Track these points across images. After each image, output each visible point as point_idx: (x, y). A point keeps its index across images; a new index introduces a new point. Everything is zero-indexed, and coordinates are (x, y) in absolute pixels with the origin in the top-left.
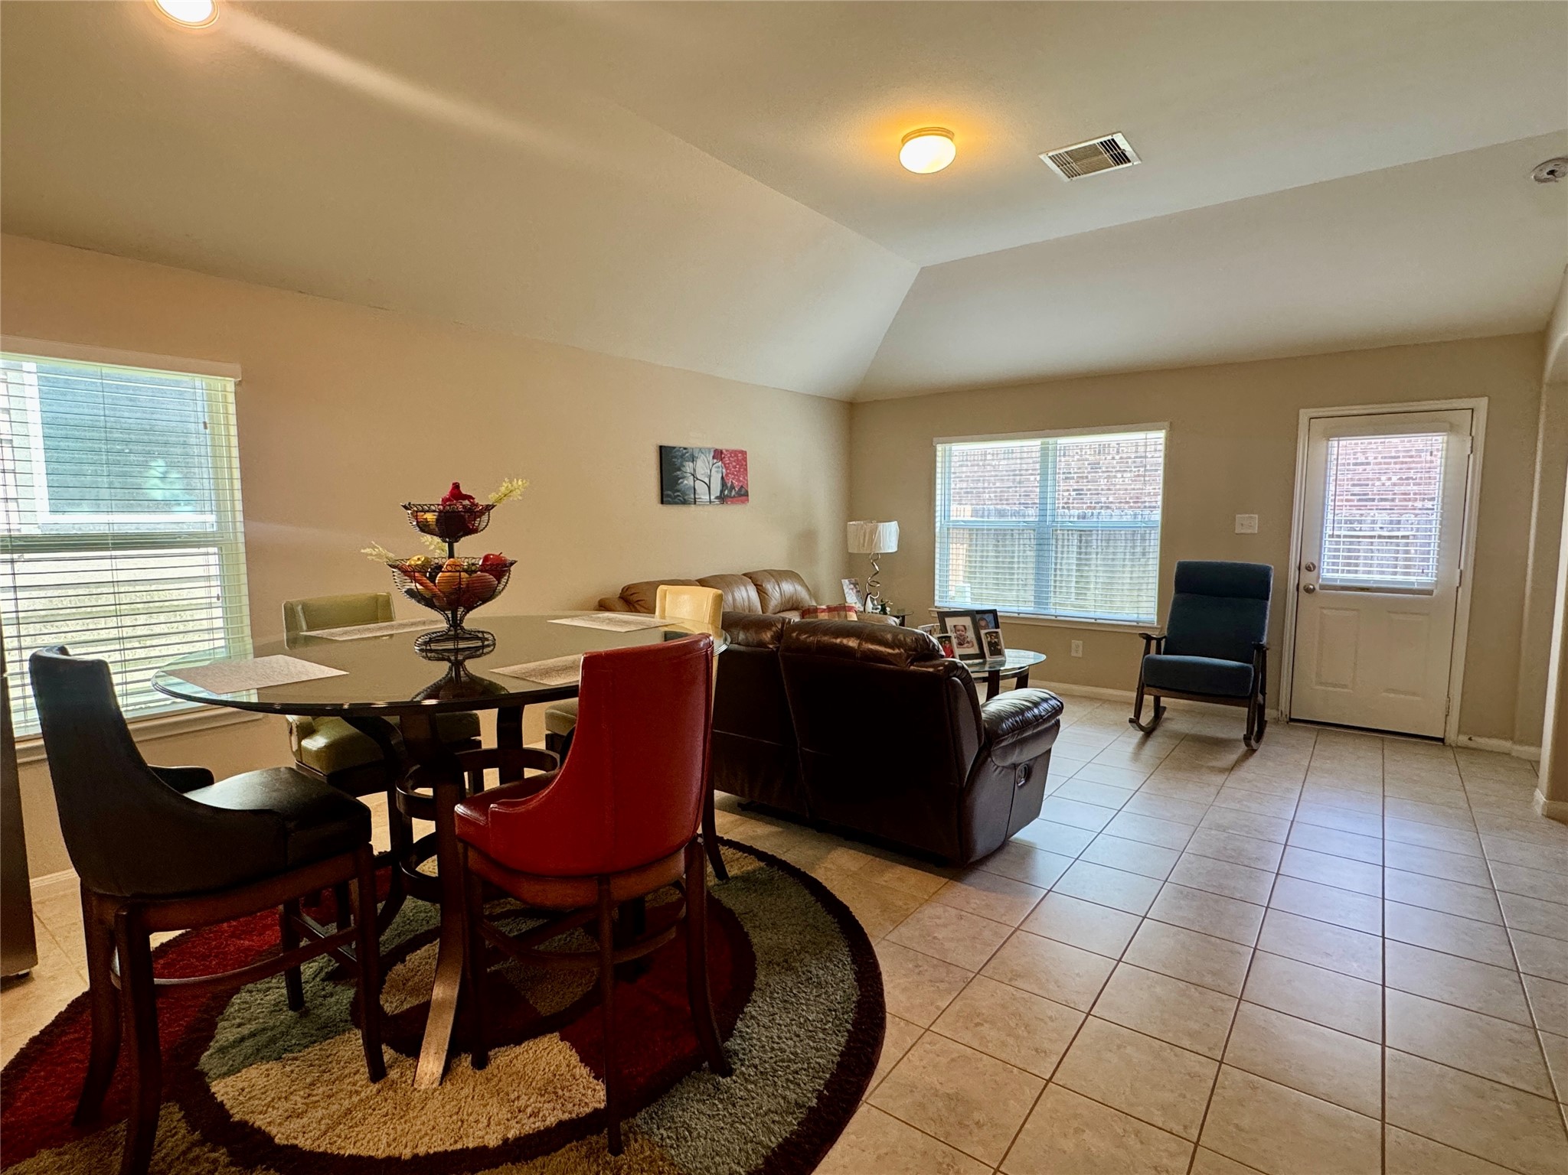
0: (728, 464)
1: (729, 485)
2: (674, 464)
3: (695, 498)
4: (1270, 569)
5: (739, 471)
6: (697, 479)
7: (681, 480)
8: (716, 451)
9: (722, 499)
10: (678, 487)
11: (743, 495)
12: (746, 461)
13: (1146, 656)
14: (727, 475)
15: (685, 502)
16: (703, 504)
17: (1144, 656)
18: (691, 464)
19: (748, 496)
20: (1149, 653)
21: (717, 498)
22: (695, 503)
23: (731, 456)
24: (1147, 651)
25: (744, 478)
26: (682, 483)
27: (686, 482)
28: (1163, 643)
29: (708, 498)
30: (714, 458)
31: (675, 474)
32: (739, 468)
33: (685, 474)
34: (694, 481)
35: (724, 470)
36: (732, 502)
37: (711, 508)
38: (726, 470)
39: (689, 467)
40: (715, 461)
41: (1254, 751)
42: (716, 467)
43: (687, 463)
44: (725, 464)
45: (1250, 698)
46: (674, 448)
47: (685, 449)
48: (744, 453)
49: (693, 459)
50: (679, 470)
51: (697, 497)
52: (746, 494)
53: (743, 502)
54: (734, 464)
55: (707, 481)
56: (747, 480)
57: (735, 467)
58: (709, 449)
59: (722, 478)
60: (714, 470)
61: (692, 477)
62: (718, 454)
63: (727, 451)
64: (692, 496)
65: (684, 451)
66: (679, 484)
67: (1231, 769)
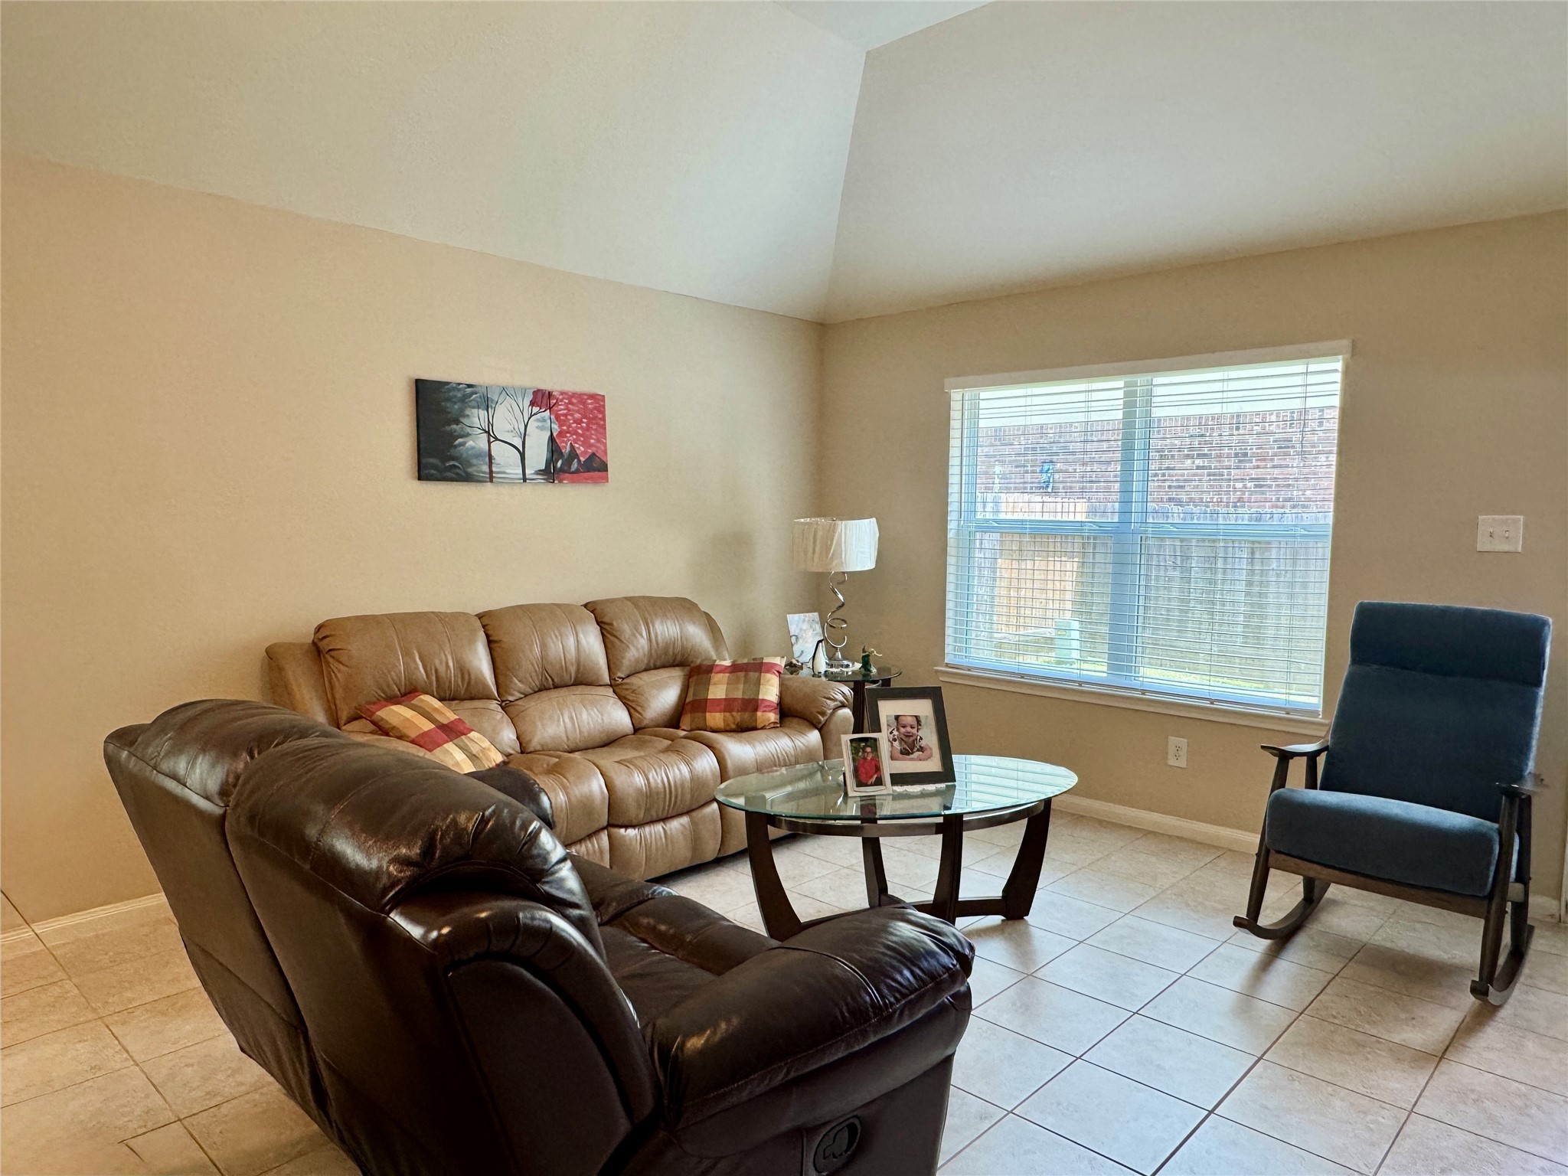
0: (565, 415)
1: (566, 450)
2: (444, 411)
3: (491, 472)
4: (1544, 623)
5: (588, 429)
6: (496, 439)
7: (460, 440)
8: (536, 393)
9: (552, 473)
10: (453, 452)
11: (595, 468)
12: (603, 413)
13: (1276, 792)
14: (560, 433)
15: (467, 478)
16: (511, 482)
17: (1272, 791)
18: (483, 413)
19: (607, 471)
20: (1283, 786)
21: (539, 472)
22: (491, 481)
23: (571, 403)
24: (1280, 779)
25: (598, 441)
26: (463, 444)
27: (470, 443)
28: (1321, 761)
29: (520, 471)
30: (532, 404)
31: (448, 428)
32: (587, 424)
33: (468, 430)
34: (489, 443)
35: (555, 426)
36: (573, 481)
37: (527, 489)
38: (560, 426)
39: (477, 418)
40: (536, 409)
41: (1496, 1008)
42: (538, 420)
43: (475, 411)
44: (557, 418)
45: (1490, 897)
46: (448, 383)
47: (470, 386)
48: (598, 400)
49: (487, 404)
50: (457, 422)
51: (494, 469)
52: (603, 468)
53: (595, 481)
54: (577, 416)
55: (518, 443)
56: (605, 445)
57: (578, 422)
58: (524, 391)
59: (552, 439)
60: (532, 424)
61: (485, 435)
62: (542, 399)
63: (562, 393)
64: (486, 468)
65: (469, 390)
66: (455, 447)
67: (1441, 1055)
